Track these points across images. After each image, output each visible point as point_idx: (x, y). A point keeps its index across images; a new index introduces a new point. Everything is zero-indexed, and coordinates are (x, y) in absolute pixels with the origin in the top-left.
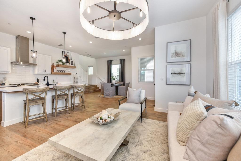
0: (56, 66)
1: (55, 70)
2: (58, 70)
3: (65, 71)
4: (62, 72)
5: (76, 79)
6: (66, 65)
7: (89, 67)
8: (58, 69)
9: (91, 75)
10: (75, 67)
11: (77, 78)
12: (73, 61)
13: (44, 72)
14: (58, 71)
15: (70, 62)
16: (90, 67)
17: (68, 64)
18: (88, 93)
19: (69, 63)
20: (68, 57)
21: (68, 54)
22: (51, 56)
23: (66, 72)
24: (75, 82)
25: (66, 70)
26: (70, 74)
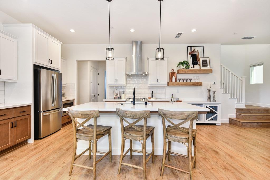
0: (176, 72)
1: (174, 78)
2: (180, 78)
3: (191, 80)
4: (185, 81)
5: (212, 94)
6: (193, 68)
7: (251, 68)
8: (180, 76)
9: (258, 86)
10: (211, 71)
11: (214, 92)
12: (206, 60)
13: (157, 83)
14: (180, 80)
15: (200, 63)
16: (255, 68)
17: (197, 67)
18: (242, 125)
19: (200, 65)
20: (197, 54)
21: (197, 49)
22: (168, 58)
23: (193, 81)
24: (209, 98)
25: (194, 77)
26: (200, 84)
